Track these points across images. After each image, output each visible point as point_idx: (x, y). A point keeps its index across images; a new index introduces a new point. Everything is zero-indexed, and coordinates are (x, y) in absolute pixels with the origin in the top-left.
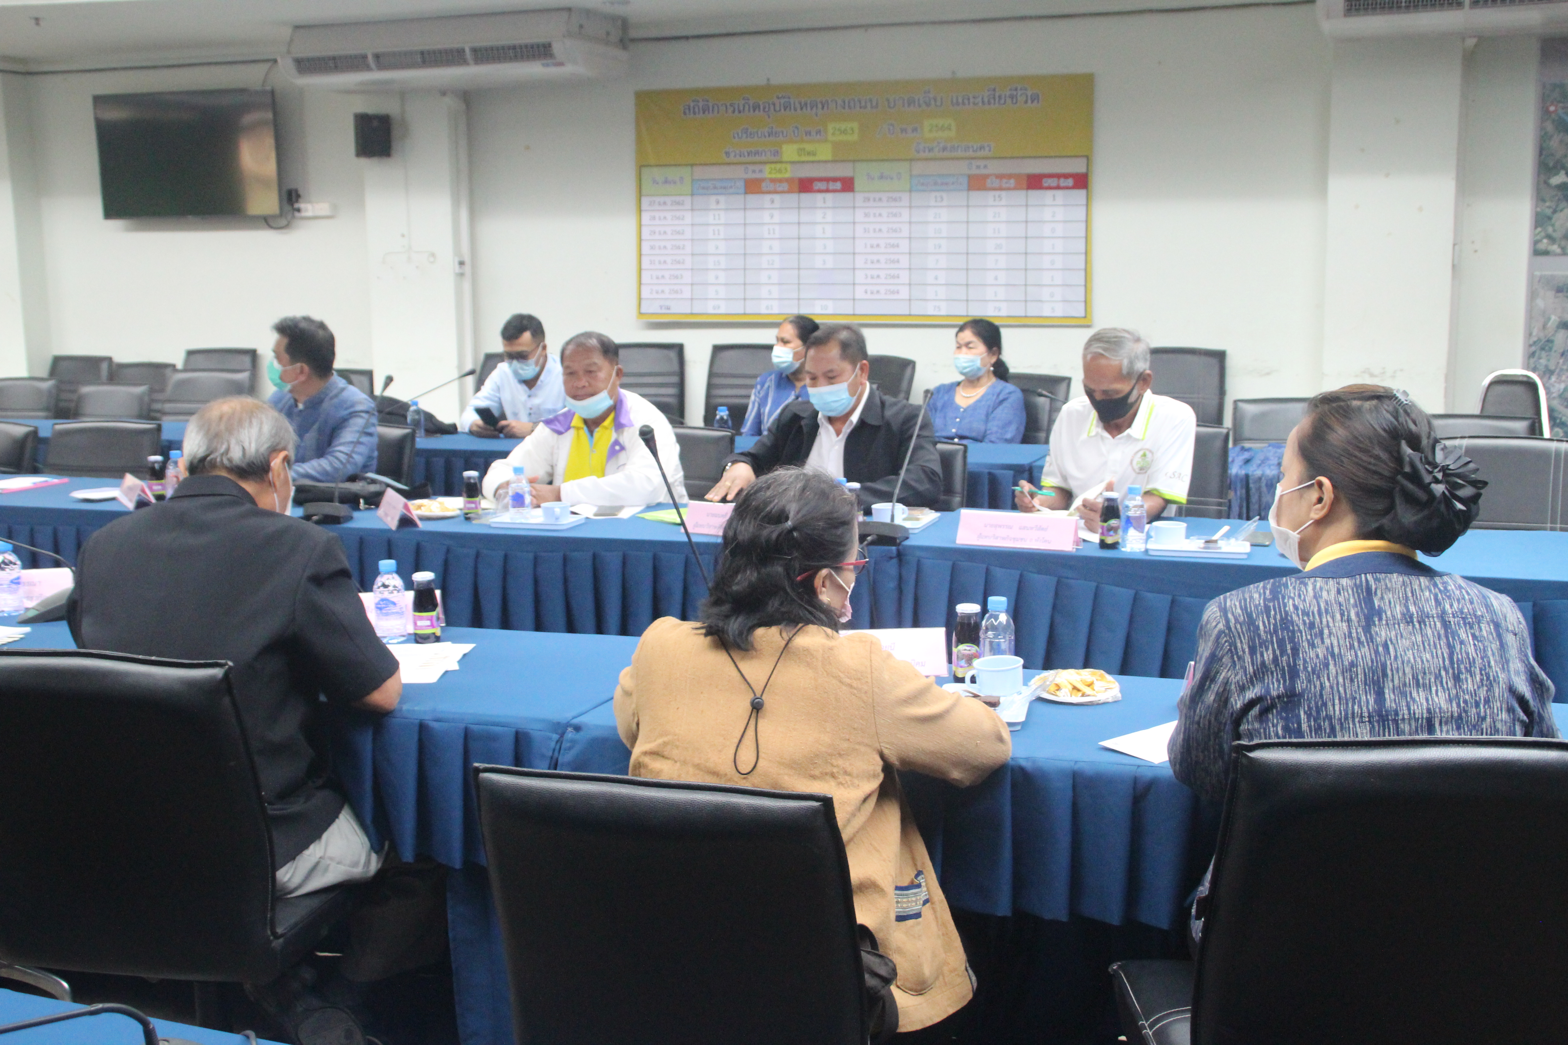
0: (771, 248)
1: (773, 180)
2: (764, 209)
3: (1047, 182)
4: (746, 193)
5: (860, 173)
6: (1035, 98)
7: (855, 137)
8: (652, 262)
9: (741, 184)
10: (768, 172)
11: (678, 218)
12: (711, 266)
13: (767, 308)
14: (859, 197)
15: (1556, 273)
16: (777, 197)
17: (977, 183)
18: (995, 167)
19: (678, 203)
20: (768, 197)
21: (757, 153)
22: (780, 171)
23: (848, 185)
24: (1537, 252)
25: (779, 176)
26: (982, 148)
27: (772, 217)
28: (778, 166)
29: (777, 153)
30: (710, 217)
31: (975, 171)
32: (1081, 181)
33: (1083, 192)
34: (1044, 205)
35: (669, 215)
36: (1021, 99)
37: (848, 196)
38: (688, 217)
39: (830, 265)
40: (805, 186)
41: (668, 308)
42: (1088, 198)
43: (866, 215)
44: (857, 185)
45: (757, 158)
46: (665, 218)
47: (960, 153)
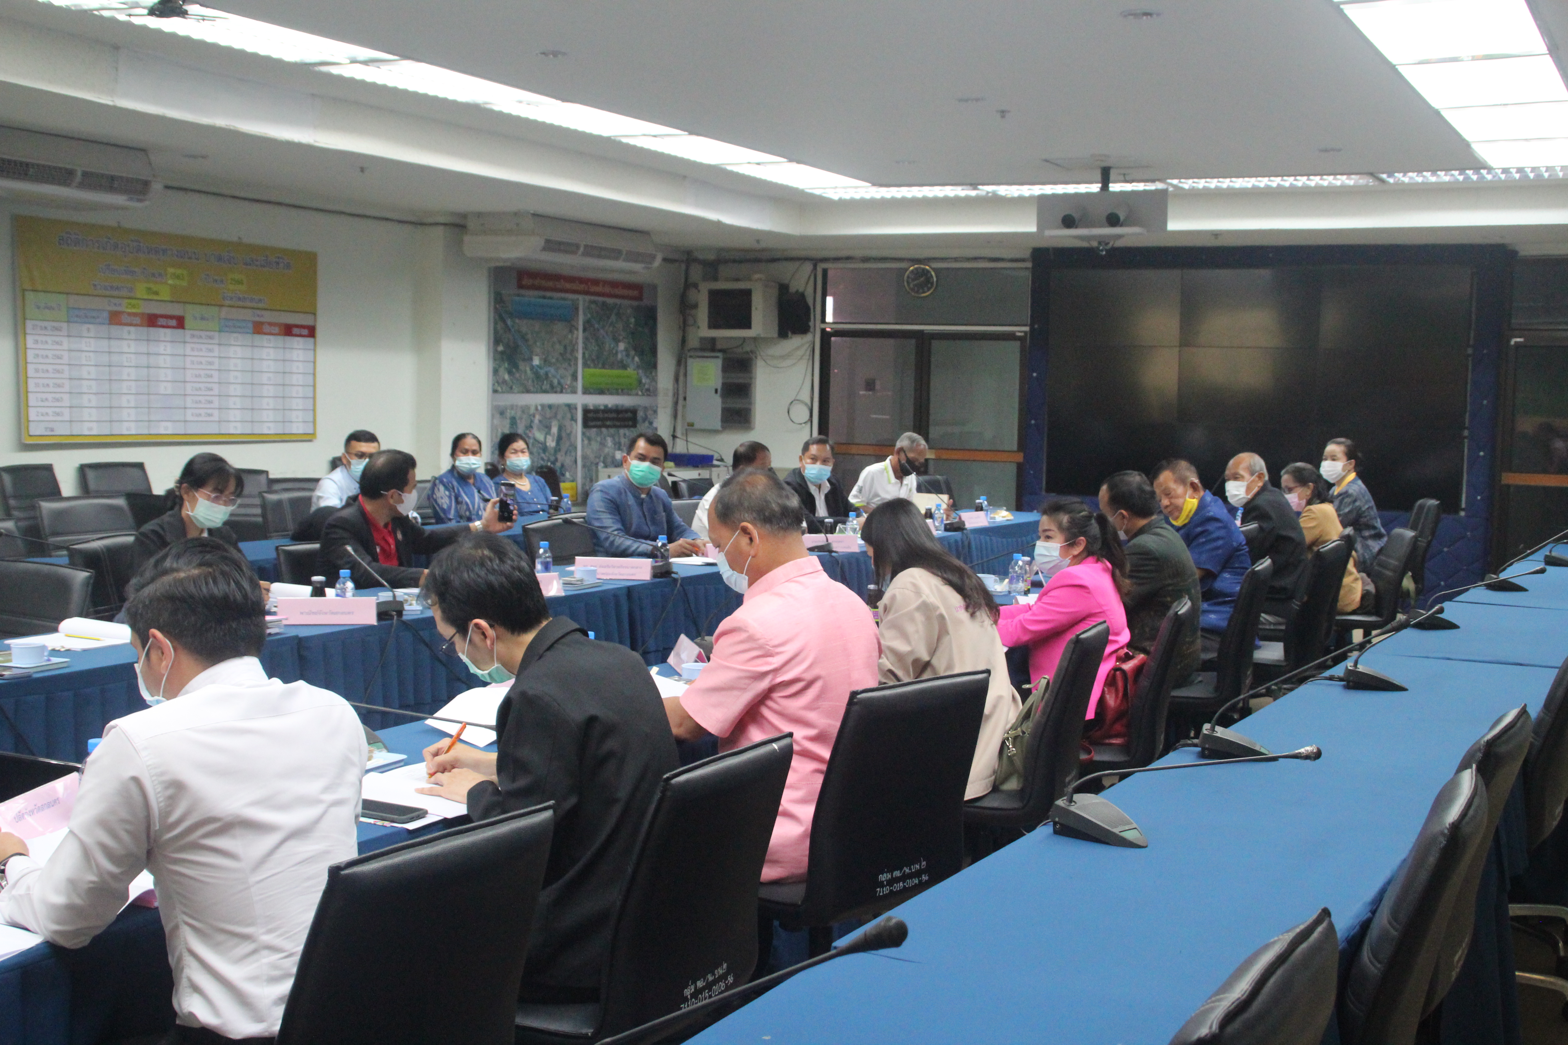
0: (129, 375)
1: (130, 314)
2: (123, 339)
3: (296, 331)
4: (110, 323)
5: (190, 313)
6: (288, 266)
7: (184, 284)
8: (37, 385)
9: (106, 315)
10: (125, 306)
11: (57, 343)
12: (85, 390)
13: (128, 429)
14: (188, 333)
15: (499, 403)
16: (132, 329)
17: (258, 329)
18: (268, 317)
19: (57, 329)
20: (127, 328)
21: (117, 288)
22: (134, 306)
23: (180, 323)
24: (495, 391)
25: (134, 311)
26: (260, 301)
27: (129, 346)
28: (133, 302)
29: (131, 290)
30: (83, 344)
31: (257, 319)
32: (311, 332)
33: (311, 340)
34: (292, 348)
35: (49, 339)
36: (281, 265)
37: (180, 331)
38: (66, 343)
39: (169, 392)
40: (152, 321)
41: (52, 430)
42: (315, 344)
43: (193, 349)
44: (188, 323)
45: (115, 293)
46: (46, 342)
47: (249, 304)
